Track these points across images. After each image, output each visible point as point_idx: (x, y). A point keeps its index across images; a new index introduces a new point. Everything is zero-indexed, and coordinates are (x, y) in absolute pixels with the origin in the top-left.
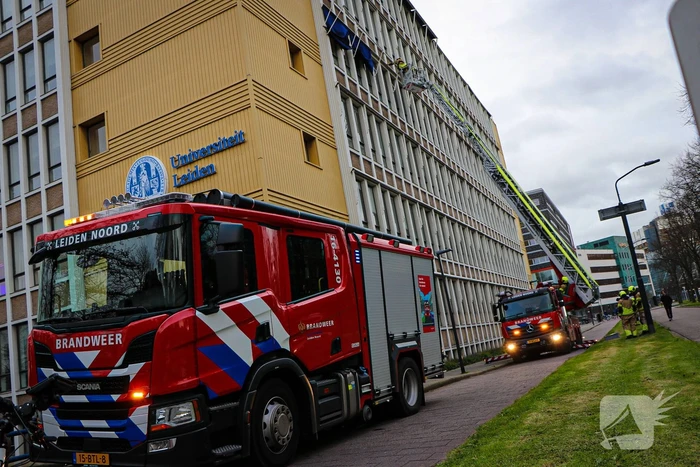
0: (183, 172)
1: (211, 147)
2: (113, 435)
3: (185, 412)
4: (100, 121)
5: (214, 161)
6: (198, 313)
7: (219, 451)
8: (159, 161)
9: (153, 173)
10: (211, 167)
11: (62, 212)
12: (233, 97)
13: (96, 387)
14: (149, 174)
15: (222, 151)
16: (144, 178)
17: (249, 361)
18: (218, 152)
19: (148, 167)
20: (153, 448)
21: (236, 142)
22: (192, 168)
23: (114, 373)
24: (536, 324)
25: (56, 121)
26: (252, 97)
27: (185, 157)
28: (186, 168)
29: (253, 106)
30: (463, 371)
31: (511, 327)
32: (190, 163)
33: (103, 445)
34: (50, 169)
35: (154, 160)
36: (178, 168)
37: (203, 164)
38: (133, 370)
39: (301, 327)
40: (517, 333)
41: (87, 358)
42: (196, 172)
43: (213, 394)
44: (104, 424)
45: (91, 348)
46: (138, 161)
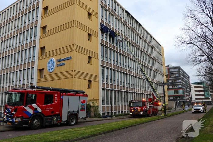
0: (58, 63)
1: (65, 59)
2: (11, 121)
3: (19, 120)
4: (44, 47)
5: (65, 62)
6: (24, 106)
7: (24, 125)
8: (54, 60)
9: (53, 62)
10: (64, 63)
11: (34, 67)
12: (70, 48)
13: (11, 114)
14: (52, 62)
15: (67, 60)
16: (51, 63)
17: (32, 113)
18: (66, 60)
19: (52, 61)
20: (15, 124)
21: (69, 59)
22: (60, 62)
23: (13, 113)
24: (137, 109)
25: (35, 46)
26: (74, 48)
27: (59, 60)
28: (59, 62)
29: (74, 51)
30: (112, 118)
31: (132, 109)
32: (60, 61)
33: (10, 122)
34: (33, 57)
35: (53, 59)
36: (58, 62)
37: (62, 62)
38: (15, 113)
39: (44, 109)
40: (133, 110)
41: (10, 110)
42: (61, 64)
43: (24, 118)
44: (11, 119)
45: (11, 108)
46: (50, 59)
